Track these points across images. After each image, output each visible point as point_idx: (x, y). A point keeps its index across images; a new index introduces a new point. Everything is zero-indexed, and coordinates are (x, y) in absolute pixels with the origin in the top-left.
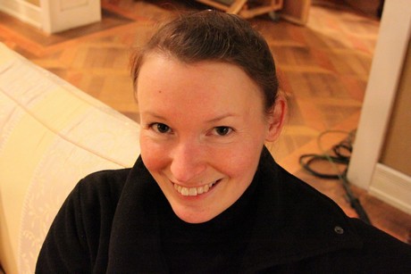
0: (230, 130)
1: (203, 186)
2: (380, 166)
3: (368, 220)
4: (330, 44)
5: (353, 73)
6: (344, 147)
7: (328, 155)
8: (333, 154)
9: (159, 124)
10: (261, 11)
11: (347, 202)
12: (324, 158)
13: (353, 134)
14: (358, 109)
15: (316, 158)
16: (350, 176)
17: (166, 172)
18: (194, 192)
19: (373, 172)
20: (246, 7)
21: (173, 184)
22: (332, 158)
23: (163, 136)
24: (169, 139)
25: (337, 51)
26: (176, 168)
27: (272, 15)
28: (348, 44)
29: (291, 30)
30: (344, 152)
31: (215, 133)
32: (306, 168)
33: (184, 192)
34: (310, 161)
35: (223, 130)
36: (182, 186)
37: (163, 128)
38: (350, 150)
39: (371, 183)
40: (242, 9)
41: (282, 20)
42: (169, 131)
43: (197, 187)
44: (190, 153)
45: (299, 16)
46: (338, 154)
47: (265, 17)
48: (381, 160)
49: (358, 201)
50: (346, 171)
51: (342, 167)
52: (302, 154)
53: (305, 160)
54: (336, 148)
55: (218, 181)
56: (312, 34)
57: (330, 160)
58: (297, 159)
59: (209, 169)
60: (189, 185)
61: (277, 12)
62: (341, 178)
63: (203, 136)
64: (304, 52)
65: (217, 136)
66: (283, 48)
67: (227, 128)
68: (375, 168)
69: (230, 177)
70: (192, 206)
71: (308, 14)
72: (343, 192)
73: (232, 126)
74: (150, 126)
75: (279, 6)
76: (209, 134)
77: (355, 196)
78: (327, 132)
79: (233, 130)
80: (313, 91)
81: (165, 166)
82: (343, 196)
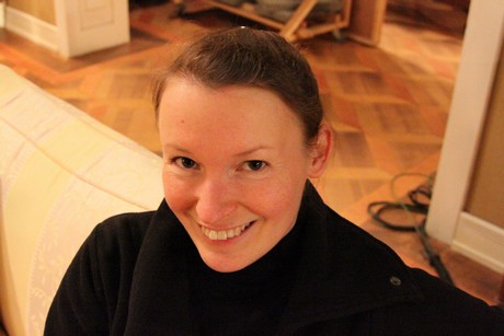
0: (264, 164)
1: (234, 228)
2: (465, 215)
3: (450, 280)
4: (406, 68)
5: (434, 104)
6: (423, 193)
7: (403, 202)
8: (409, 202)
9: (183, 158)
10: (323, 29)
11: (425, 259)
12: (398, 207)
13: (432, 177)
14: (439, 147)
15: (388, 206)
16: (429, 228)
17: (191, 213)
18: (224, 236)
19: (457, 223)
20: (305, 24)
21: (201, 226)
22: (408, 206)
23: (189, 172)
24: (194, 175)
25: (416, 77)
26: (202, 208)
27: (337, 34)
28: (429, 68)
29: (360, 53)
30: (421, 199)
31: (247, 167)
32: (377, 218)
33: (212, 235)
34: (381, 210)
35: (255, 165)
36: (210, 229)
37: (188, 163)
38: (429, 196)
39: (454, 236)
40: (300, 27)
41: (349, 40)
42: (195, 166)
43: (227, 230)
44: (218, 191)
45: (369, 35)
46: (415, 202)
47: (328, 37)
48: (466, 208)
49: (438, 258)
50: (424, 222)
51: (420, 217)
52: (372, 201)
53: (375, 209)
54: (412, 194)
55: (252, 223)
56: (385, 57)
57: (406, 209)
58: (365, 208)
59: (240, 209)
60: (218, 227)
61: (343, 30)
62: (419, 231)
63: (233, 172)
64: (375, 79)
65: (248, 171)
66: (350, 74)
67: (261, 162)
68: (458, 218)
69: (265, 219)
70: (222, 252)
71: (380, 33)
72: (421, 247)
73: (265, 159)
74: (174, 160)
75: (345, 24)
76: (239, 169)
77: (435, 251)
78: (402, 175)
79: (267, 164)
80: (386, 126)
81: (190, 205)
82: (421, 252)
